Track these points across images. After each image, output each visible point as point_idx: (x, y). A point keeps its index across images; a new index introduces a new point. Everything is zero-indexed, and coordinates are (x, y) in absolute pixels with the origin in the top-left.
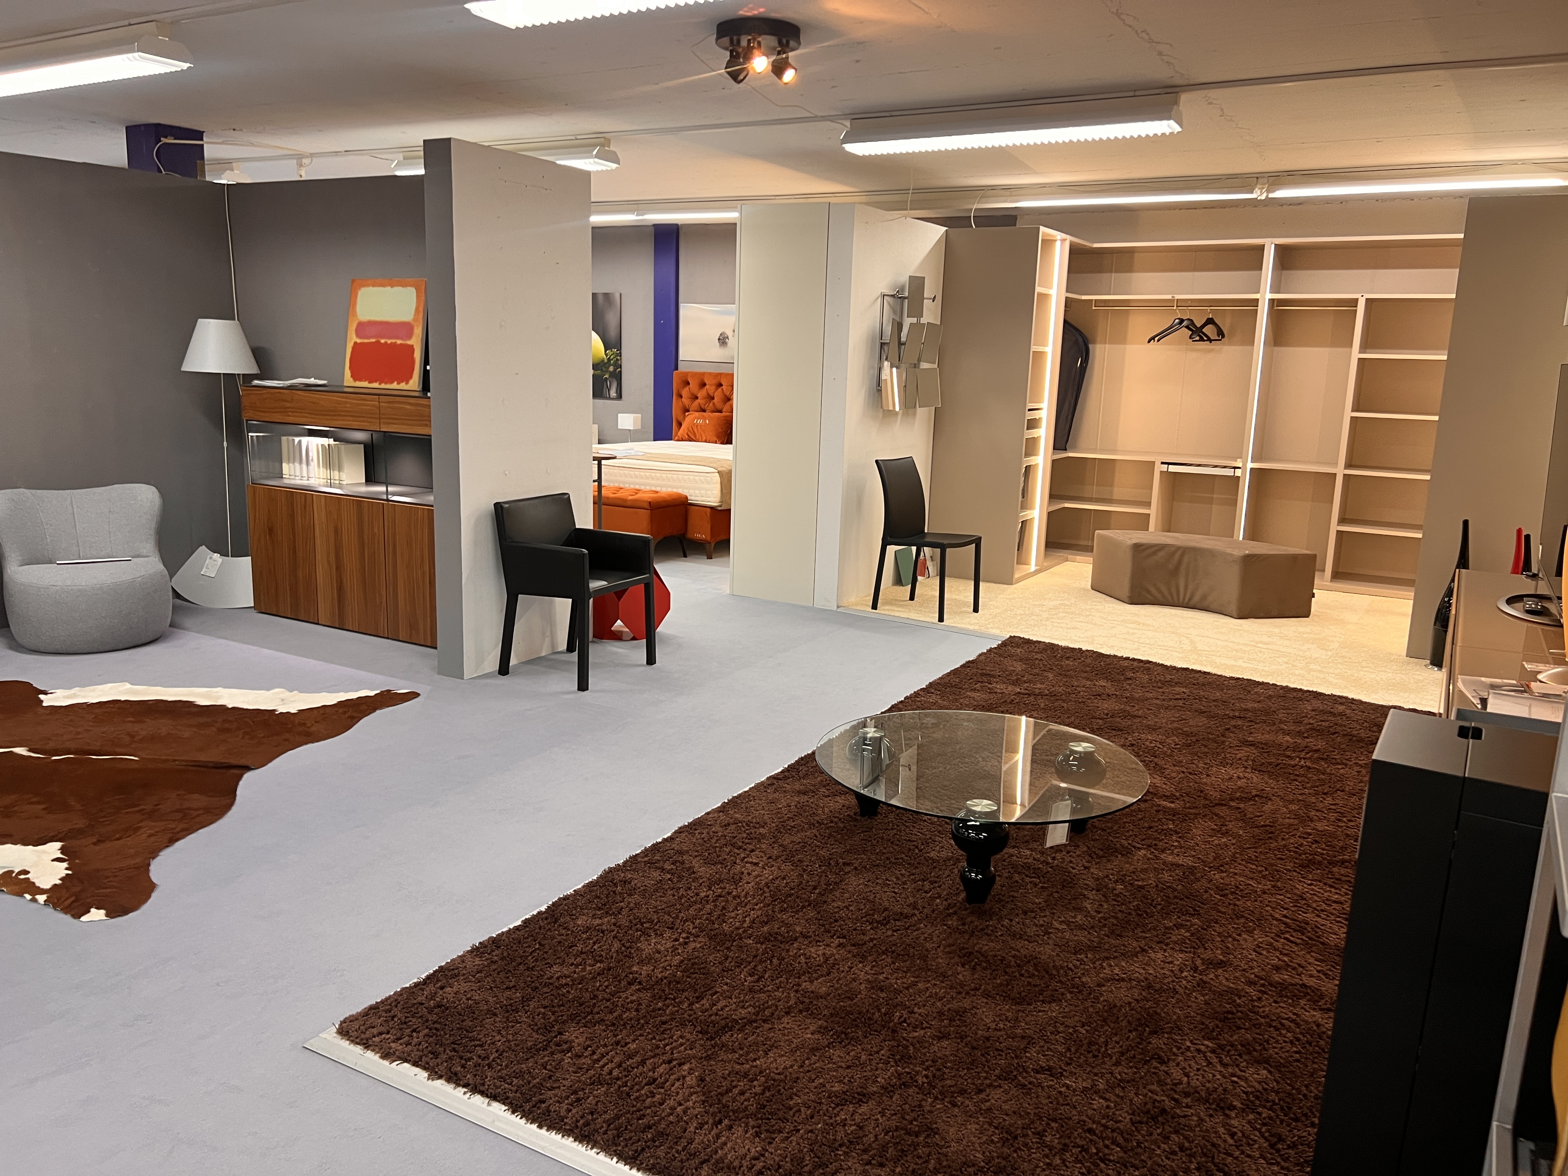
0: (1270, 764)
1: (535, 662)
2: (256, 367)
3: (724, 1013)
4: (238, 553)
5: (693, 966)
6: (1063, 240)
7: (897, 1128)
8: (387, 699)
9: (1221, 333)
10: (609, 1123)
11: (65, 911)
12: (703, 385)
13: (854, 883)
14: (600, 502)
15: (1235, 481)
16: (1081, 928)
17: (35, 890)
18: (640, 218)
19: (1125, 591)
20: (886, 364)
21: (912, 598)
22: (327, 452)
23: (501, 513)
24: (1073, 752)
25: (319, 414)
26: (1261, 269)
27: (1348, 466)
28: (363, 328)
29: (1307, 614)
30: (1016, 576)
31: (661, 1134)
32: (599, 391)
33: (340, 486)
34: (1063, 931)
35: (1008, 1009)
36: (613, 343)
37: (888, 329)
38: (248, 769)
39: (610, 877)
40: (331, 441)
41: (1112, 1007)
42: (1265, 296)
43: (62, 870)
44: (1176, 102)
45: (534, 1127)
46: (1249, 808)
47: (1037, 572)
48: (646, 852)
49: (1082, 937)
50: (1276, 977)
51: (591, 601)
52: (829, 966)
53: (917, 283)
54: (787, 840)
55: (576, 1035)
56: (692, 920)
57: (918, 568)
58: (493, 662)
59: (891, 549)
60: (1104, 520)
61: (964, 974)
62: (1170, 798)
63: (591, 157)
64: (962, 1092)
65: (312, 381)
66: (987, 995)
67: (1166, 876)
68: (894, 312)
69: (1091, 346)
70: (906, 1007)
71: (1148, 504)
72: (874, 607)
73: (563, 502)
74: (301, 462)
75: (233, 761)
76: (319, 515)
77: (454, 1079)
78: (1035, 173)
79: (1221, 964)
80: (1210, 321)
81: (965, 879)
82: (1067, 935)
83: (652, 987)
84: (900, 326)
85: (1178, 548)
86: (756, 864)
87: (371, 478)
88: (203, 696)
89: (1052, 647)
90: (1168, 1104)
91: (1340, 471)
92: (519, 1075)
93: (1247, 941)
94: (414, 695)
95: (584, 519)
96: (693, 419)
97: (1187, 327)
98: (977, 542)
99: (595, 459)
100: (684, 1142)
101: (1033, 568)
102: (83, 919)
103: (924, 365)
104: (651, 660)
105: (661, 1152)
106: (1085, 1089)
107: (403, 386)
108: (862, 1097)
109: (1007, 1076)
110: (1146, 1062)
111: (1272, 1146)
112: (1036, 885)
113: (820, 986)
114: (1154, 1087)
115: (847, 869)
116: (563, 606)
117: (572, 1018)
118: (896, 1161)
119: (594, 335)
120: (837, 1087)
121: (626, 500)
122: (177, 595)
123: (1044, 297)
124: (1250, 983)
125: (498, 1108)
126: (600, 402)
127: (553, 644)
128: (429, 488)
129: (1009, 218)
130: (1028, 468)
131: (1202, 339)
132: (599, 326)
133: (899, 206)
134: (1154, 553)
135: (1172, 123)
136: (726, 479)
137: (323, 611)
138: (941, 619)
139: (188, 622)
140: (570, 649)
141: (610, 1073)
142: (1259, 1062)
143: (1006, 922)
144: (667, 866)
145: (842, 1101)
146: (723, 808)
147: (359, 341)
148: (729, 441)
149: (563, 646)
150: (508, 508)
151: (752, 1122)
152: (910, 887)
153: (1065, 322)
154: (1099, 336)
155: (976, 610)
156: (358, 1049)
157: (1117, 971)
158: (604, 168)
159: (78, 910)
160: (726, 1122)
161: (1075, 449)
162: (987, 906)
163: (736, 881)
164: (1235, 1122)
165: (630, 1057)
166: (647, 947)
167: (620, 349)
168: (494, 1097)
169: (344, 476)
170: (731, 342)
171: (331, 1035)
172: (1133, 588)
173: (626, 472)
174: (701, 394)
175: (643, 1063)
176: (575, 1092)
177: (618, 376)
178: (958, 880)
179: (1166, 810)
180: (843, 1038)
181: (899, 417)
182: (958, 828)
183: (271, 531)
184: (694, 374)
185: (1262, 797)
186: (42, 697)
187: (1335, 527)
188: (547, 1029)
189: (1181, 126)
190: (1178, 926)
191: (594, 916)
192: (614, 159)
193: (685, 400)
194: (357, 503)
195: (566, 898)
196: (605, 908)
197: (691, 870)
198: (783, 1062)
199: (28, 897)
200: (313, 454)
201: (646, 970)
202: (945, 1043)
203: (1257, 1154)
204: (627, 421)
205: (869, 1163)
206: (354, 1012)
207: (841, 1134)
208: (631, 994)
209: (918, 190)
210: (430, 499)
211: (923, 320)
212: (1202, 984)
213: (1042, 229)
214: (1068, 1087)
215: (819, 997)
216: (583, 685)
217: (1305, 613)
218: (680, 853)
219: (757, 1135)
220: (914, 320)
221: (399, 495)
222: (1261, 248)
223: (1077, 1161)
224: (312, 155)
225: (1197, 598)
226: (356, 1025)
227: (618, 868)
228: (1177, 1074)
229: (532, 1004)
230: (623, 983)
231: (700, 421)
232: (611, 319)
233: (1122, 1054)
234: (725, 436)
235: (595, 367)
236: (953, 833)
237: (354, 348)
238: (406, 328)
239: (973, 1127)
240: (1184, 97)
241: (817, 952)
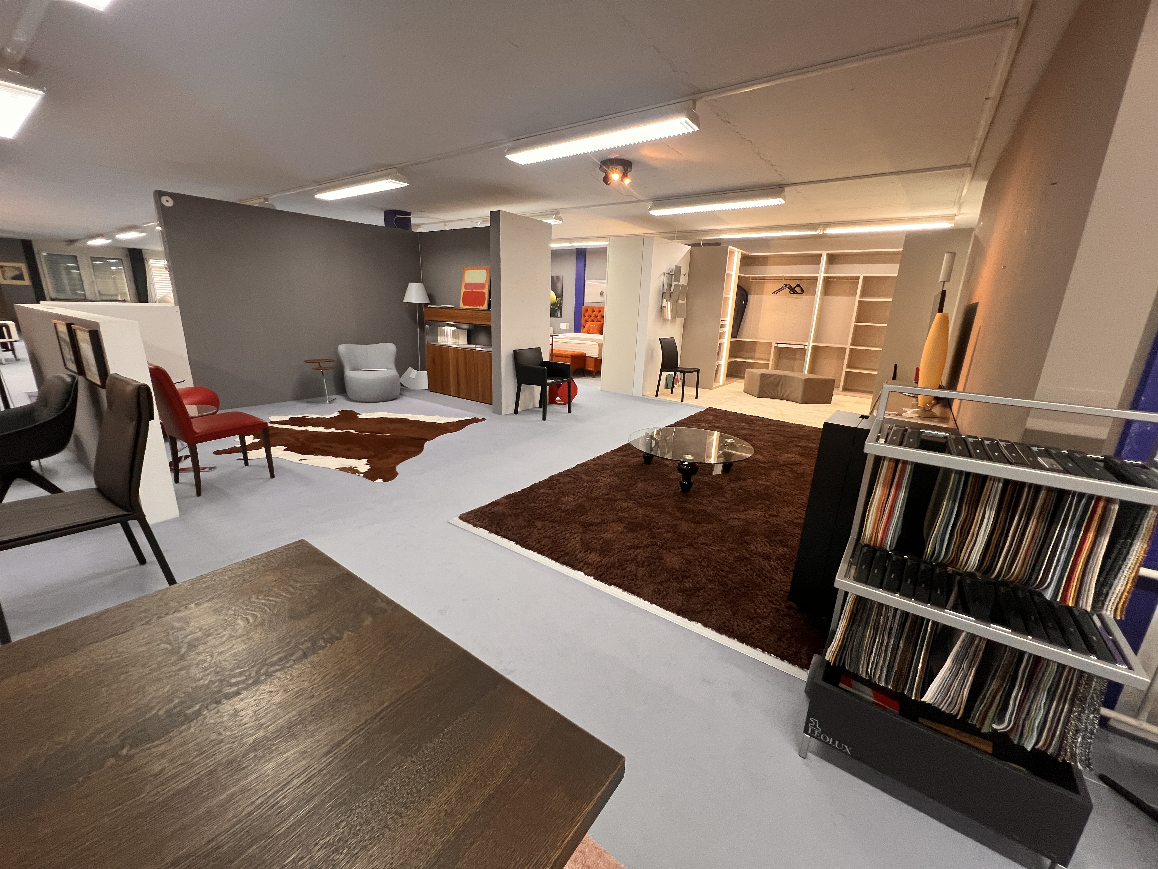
0: (805, 453)
1: (528, 411)
2: (428, 299)
3: (591, 520)
4: (423, 370)
5: (580, 506)
6: (739, 252)
7: (649, 557)
8: (474, 420)
9: (802, 291)
10: (549, 549)
11: (370, 479)
12: (594, 311)
13: (640, 485)
14: (552, 355)
15: (804, 351)
16: (724, 502)
17: (359, 473)
18: (570, 245)
19: (757, 392)
20: (665, 300)
21: (672, 393)
22: (454, 332)
23: (516, 354)
24: (726, 442)
25: (451, 317)
26: (819, 264)
27: (853, 344)
28: (467, 286)
29: (830, 403)
30: (714, 386)
31: (567, 553)
32: (553, 314)
33: (458, 345)
34: (717, 503)
35: (693, 525)
36: (559, 296)
37: (665, 288)
38: (427, 440)
39: (552, 478)
40: (455, 328)
41: (732, 526)
42: (821, 275)
43: (368, 467)
44: (783, 191)
45: (524, 548)
46: (795, 468)
47: (723, 385)
48: (565, 471)
49: (723, 505)
50: (796, 521)
51: (548, 387)
52: (629, 509)
53: (678, 269)
54: (616, 470)
55: (539, 524)
56: (581, 492)
57: (674, 381)
58: (512, 410)
59: (665, 374)
60: (751, 365)
61: (678, 514)
62: (764, 463)
63: (553, 219)
64: (674, 548)
65: (449, 306)
66: (686, 521)
67: (758, 488)
68: (669, 280)
69: (749, 296)
70: (655, 522)
71: (769, 360)
72: (657, 396)
73: (538, 351)
74: (445, 336)
75: (423, 437)
76: (451, 355)
77: (497, 533)
78: (727, 224)
79: (775, 516)
80: (798, 286)
81: (681, 484)
82: (718, 504)
83: (566, 511)
84: (671, 285)
85: (779, 376)
86: (605, 477)
87: (469, 342)
88: (411, 417)
89: (725, 411)
90: (748, 556)
91: (848, 347)
92: (519, 534)
93: (786, 509)
94: (484, 420)
95: (546, 358)
96: (590, 325)
97: (788, 288)
98: (698, 371)
99: (551, 335)
100: (574, 556)
101: (721, 383)
102: (376, 481)
103: (680, 302)
104: (570, 411)
105: (566, 558)
106: (718, 551)
107: (481, 308)
108: (638, 547)
109: (690, 545)
110: (742, 544)
111: (785, 570)
112: (708, 488)
113: (625, 515)
114: (744, 551)
115: (638, 480)
116: (538, 389)
117: (538, 518)
118: (648, 566)
119: (552, 292)
120: (628, 544)
121: (562, 355)
122: (402, 385)
123: (729, 275)
124: (785, 522)
125: (512, 543)
126: (553, 318)
127: (534, 405)
128: (490, 346)
129: (717, 243)
130: (720, 344)
131: (794, 293)
132: (554, 288)
133: (672, 238)
134: (769, 377)
135: (781, 199)
136: (601, 347)
137: (453, 389)
138: (682, 401)
139: (405, 393)
140: (540, 406)
141: (550, 535)
142: (784, 546)
143: (695, 499)
144: (573, 476)
145: (630, 548)
146: (594, 459)
147: (465, 290)
148: (602, 334)
149: (538, 406)
150: (518, 352)
151: (598, 552)
152: (661, 486)
153: (738, 286)
154: (753, 292)
155: (696, 398)
156: (466, 523)
157: (735, 516)
158: (557, 223)
159: (373, 479)
160: (589, 551)
161: (740, 338)
162: (689, 494)
163: (597, 482)
164: (772, 563)
165: (557, 531)
166: (564, 499)
167: (562, 298)
168: (511, 540)
169: (460, 341)
170: (605, 294)
171: (457, 519)
172: (760, 391)
173: (563, 344)
174: (593, 315)
175: (561, 533)
176: (538, 540)
177: (561, 309)
178: (679, 485)
179: (761, 467)
180: (632, 530)
181: (669, 322)
182: (679, 465)
183: (434, 361)
184: (590, 307)
185: (801, 464)
186: (358, 415)
187: (845, 369)
188: (529, 521)
189: (785, 200)
190: (761, 504)
191: (546, 489)
192: (561, 219)
193: (586, 317)
194: (465, 351)
195: (536, 484)
196: (550, 488)
197: (581, 478)
198: (610, 536)
199: (357, 474)
200: (449, 333)
201: (564, 506)
202: (669, 534)
203: (779, 572)
204: (564, 326)
205: (638, 566)
206: (464, 512)
207: (629, 557)
208: (558, 513)
209: (679, 232)
210: (490, 349)
211: (681, 283)
212: (767, 522)
213: (730, 247)
214: (712, 549)
215: (624, 517)
216: (544, 418)
217: (829, 402)
218: (578, 472)
219: (599, 555)
220: (677, 283)
221: (479, 348)
222: (820, 255)
223: (712, 570)
224: (449, 221)
225: (785, 396)
226: (464, 516)
227: (555, 476)
228: (753, 548)
229: (524, 514)
230: (556, 509)
231: (592, 326)
232: (559, 286)
233: (733, 541)
234: (601, 332)
235: (551, 305)
236: (677, 467)
237: (464, 293)
238: (482, 286)
239: (676, 558)
240: (787, 189)
241: (625, 505)
